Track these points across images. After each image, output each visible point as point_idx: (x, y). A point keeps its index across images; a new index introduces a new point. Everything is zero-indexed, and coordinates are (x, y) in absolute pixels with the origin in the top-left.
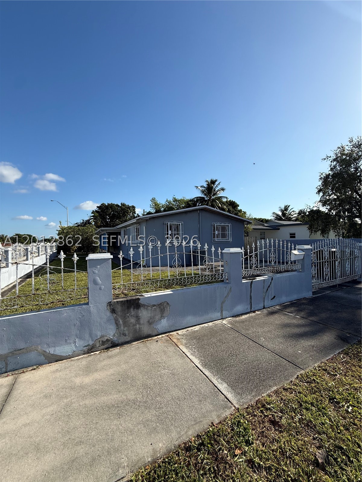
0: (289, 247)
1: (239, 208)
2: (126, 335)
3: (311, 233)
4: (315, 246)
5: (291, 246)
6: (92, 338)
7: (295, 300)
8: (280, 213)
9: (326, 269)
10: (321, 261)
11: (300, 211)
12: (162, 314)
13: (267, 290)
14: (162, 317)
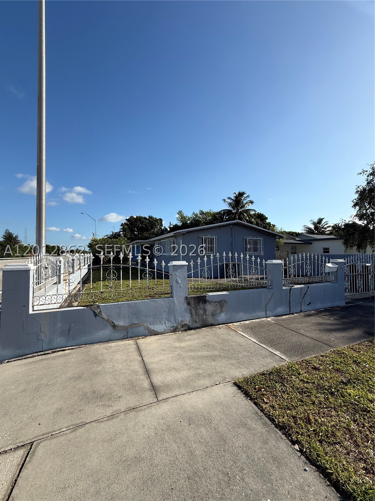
0: (324, 260)
1: (268, 221)
2: (197, 323)
3: (346, 248)
4: (348, 260)
5: (325, 259)
6: (176, 322)
7: (329, 308)
8: (312, 227)
9: (359, 281)
10: (354, 274)
11: (334, 226)
12: (221, 309)
13: (304, 296)
14: (222, 311)
